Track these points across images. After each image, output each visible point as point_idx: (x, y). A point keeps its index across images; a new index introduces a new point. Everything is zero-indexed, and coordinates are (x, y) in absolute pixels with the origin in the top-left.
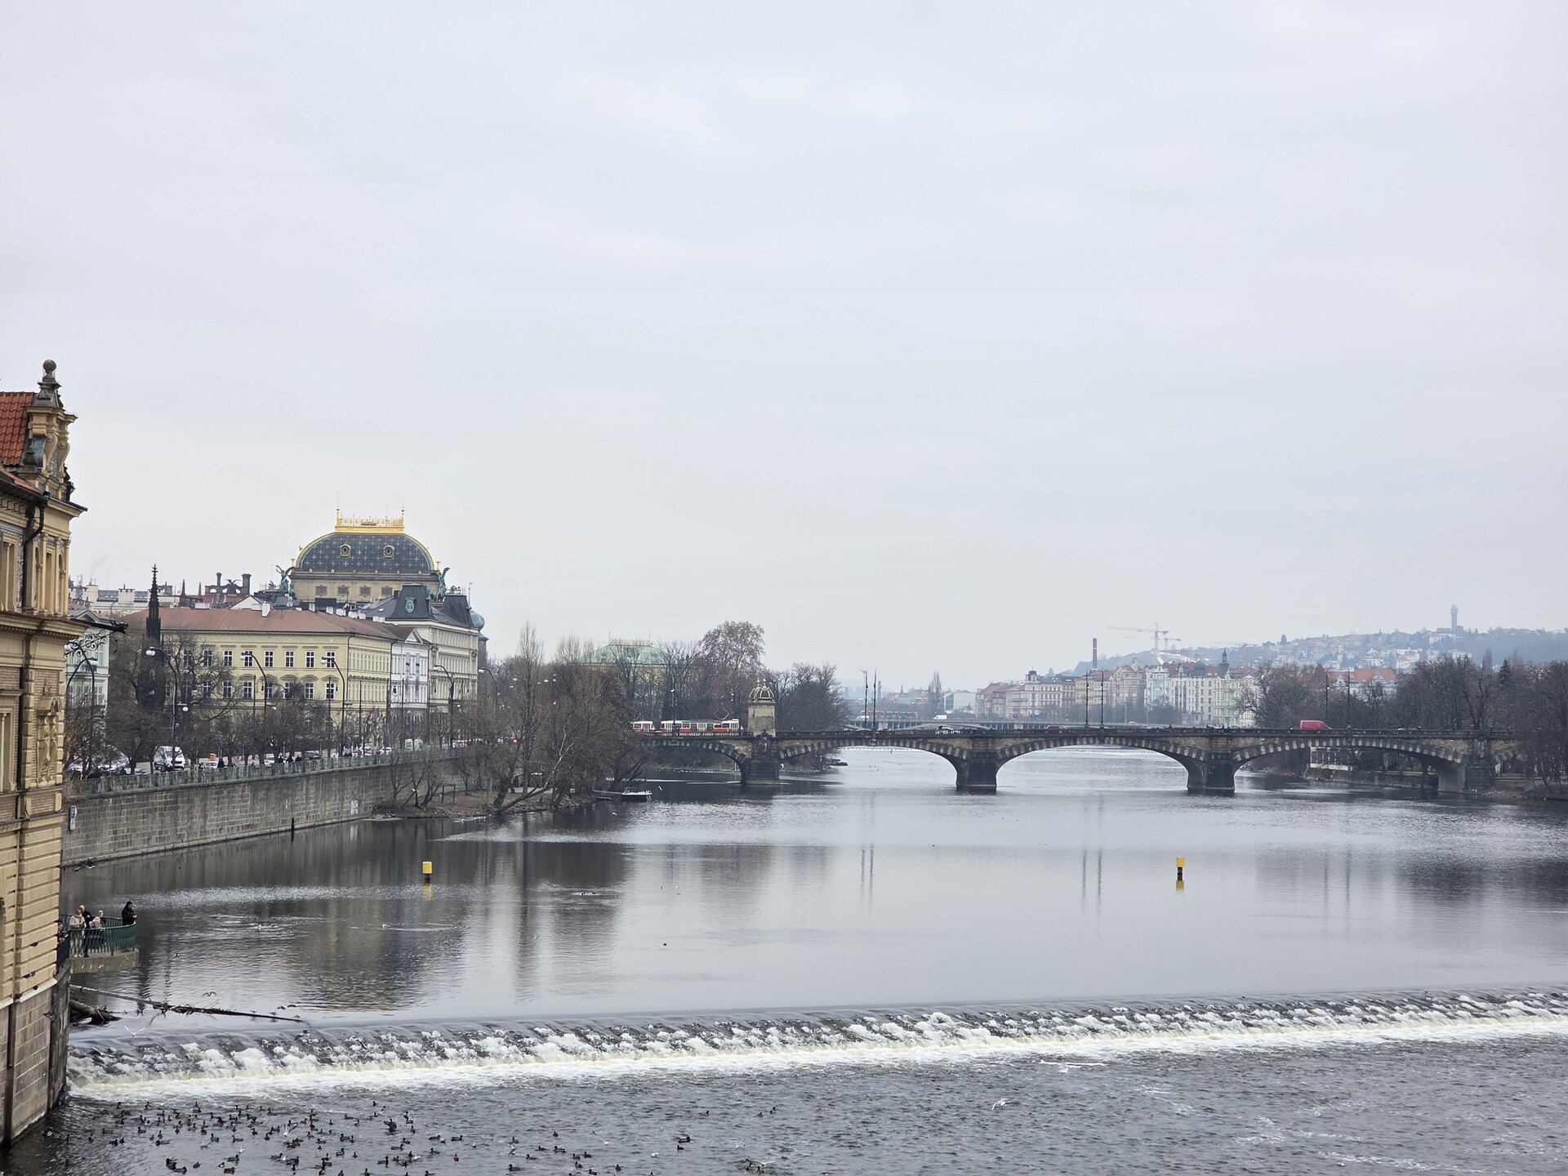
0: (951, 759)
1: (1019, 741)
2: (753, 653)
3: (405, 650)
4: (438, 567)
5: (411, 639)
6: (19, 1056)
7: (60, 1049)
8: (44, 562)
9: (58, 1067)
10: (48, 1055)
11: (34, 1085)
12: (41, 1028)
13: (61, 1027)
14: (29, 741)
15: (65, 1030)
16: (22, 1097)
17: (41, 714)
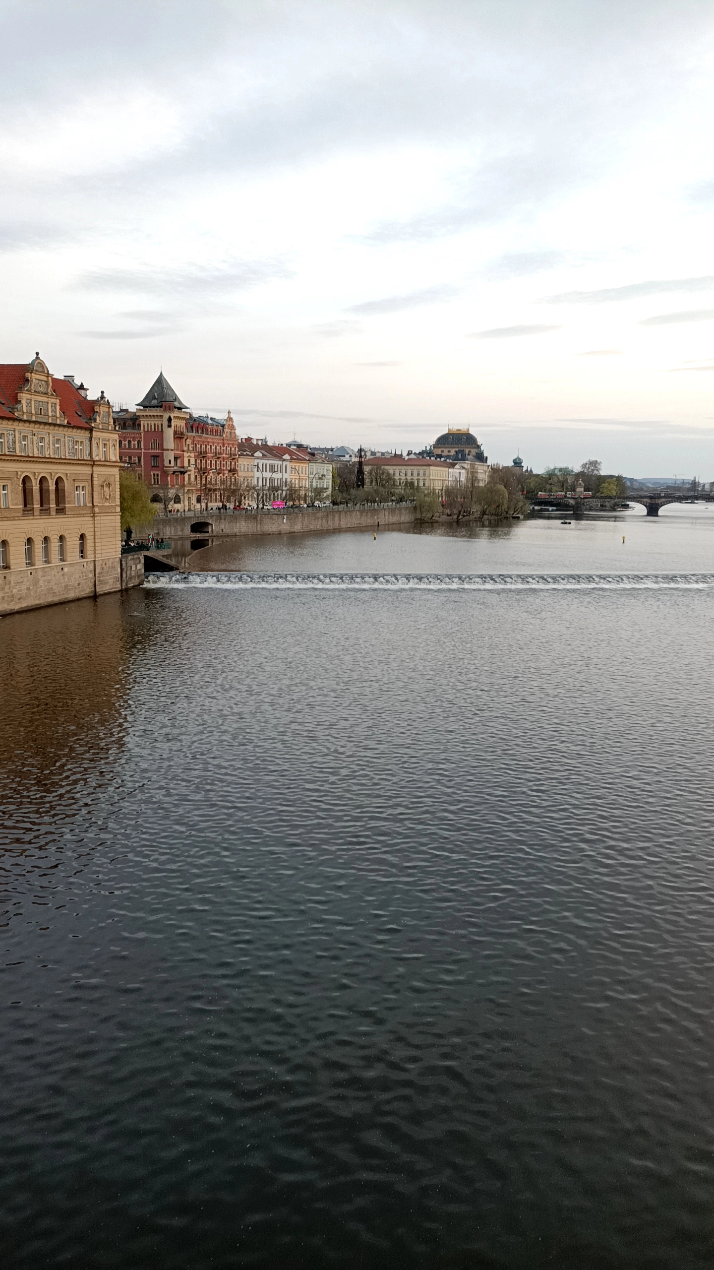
0: (645, 506)
1: (667, 499)
2: (597, 470)
3: (455, 470)
4: (479, 443)
5: (457, 466)
6: (99, 574)
7: (133, 574)
8: (101, 446)
9: (131, 578)
10: (120, 575)
11: (111, 581)
12: (113, 567)
13: (134, 568)
14: (95, 493)
15: (140, 569)
16: (102, 584)
17: (102, 486)
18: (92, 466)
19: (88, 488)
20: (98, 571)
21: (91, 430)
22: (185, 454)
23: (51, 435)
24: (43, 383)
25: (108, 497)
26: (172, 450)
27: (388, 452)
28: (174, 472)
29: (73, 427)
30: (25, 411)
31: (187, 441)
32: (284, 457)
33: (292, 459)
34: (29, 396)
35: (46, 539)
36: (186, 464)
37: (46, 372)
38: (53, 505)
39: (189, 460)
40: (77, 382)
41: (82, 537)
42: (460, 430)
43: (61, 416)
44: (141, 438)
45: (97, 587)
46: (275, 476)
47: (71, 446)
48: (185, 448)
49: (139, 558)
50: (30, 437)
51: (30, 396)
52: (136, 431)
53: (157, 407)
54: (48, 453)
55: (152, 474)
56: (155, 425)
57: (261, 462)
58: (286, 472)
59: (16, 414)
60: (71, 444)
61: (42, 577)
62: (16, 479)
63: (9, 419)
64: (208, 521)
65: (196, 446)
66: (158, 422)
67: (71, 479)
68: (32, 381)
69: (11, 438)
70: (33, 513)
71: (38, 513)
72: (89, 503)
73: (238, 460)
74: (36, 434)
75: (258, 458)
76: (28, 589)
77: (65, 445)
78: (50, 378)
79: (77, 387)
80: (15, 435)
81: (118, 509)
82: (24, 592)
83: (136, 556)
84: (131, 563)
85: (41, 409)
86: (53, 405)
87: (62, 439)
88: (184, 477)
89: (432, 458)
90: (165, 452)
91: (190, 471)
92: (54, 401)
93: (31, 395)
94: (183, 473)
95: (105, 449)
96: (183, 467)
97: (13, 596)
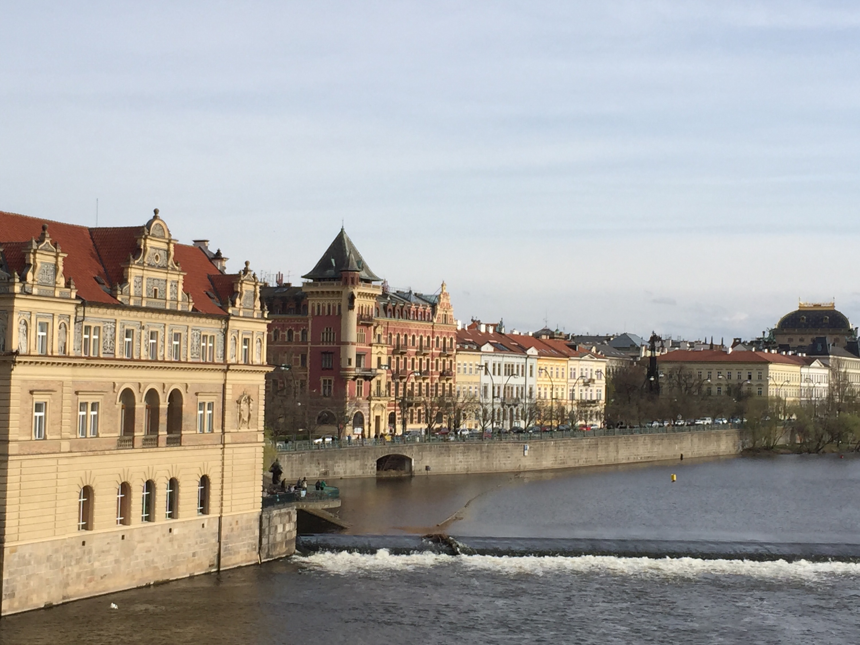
3: (811, 370)
4: (853, 326)
5: (815, 364)
6: (227, 537)
7: (279, 538)
8: (240, 342)
9: (275, 545)
10: (258, 540)
11: (243, 550)
12: (249, 528)
13: (280, 529)
14: (227, 412)
15: (289, 531)
16: (230, 554)
17: (239, 402)
18: (225, 371)
19: (218, 407)
20: (223, 533)
21: (227, 318)
22: (374, 350)
23: (167, 328)
24: (161, 252)
25: (246, 419)
26: (353, 344)
27: (698, 342)
28: (356, 377)
29: (201, 316)
30: (132, 293)
31: (377, 329)
32: (529, 352)
33: (540, 354)
34: (139, 272)
35: (150, 486)
36: (374, 365)
37: (167, 236)
38: (163, 433)
39: (379, 359)
40: (212, 249)
41: (205, 481)
42: (820, 306)
43: (183, 300)
44: (307, 326)
45: (222, 560)
46: (514, 381)
47: (195, 343)
48: (374, 341)
49: (289, 513)
50: (137, 331)
51: (141, 271)
52: (300, 316)
53: (334, 279)
54: (162, 353)
55: (322, 380)
56: (329, 306)
57: (491, 360)
58: (531, 375)
59: (119, 298)
60: (195, 340)
61: (139, 542)
62: (111, 393)
63: (108, 306)
64: (405, 454)
65: (391, 337)
66: (333, 301)
67: (191, 392)
68: (145, 251)
69: (109, 333)
70: (133, 445)
71: (141, 444)
72: (218, 427)
73: (455, 357)
74: (146, 327)
75: (487, 353)
76: (117, 561)
77: (187, 342)
78: (172, 246)
79: (212, 256)
80: (115, 329)
81: (261, 437)
82: (109, 567)
83: (283, 511)
84: (276, 520)
85: (156, 290)
86: (174, 284)
87: (184, 334)
88: (370, 386)
89: (773, 351)
90: (342, 347)
91: (380, 374)
92: (175, 277)
93: (143, 270)
94: (369, 378)
95: (246, 347)
96: (370, 370)
97: (92, 573)
